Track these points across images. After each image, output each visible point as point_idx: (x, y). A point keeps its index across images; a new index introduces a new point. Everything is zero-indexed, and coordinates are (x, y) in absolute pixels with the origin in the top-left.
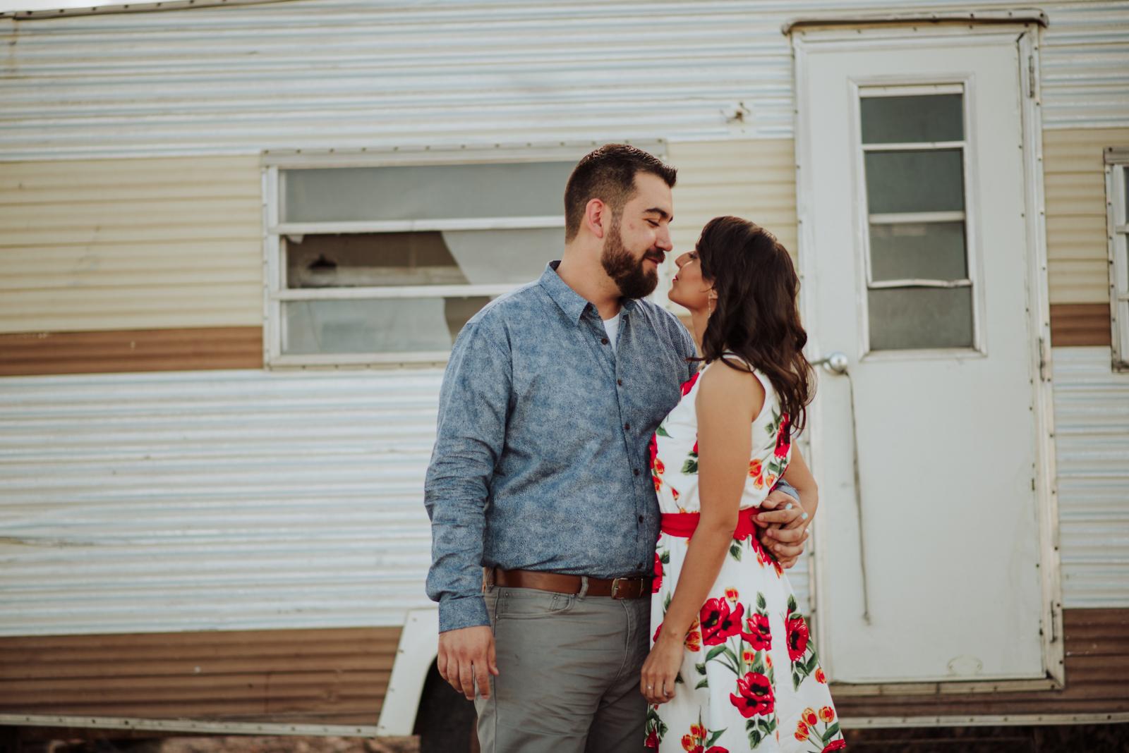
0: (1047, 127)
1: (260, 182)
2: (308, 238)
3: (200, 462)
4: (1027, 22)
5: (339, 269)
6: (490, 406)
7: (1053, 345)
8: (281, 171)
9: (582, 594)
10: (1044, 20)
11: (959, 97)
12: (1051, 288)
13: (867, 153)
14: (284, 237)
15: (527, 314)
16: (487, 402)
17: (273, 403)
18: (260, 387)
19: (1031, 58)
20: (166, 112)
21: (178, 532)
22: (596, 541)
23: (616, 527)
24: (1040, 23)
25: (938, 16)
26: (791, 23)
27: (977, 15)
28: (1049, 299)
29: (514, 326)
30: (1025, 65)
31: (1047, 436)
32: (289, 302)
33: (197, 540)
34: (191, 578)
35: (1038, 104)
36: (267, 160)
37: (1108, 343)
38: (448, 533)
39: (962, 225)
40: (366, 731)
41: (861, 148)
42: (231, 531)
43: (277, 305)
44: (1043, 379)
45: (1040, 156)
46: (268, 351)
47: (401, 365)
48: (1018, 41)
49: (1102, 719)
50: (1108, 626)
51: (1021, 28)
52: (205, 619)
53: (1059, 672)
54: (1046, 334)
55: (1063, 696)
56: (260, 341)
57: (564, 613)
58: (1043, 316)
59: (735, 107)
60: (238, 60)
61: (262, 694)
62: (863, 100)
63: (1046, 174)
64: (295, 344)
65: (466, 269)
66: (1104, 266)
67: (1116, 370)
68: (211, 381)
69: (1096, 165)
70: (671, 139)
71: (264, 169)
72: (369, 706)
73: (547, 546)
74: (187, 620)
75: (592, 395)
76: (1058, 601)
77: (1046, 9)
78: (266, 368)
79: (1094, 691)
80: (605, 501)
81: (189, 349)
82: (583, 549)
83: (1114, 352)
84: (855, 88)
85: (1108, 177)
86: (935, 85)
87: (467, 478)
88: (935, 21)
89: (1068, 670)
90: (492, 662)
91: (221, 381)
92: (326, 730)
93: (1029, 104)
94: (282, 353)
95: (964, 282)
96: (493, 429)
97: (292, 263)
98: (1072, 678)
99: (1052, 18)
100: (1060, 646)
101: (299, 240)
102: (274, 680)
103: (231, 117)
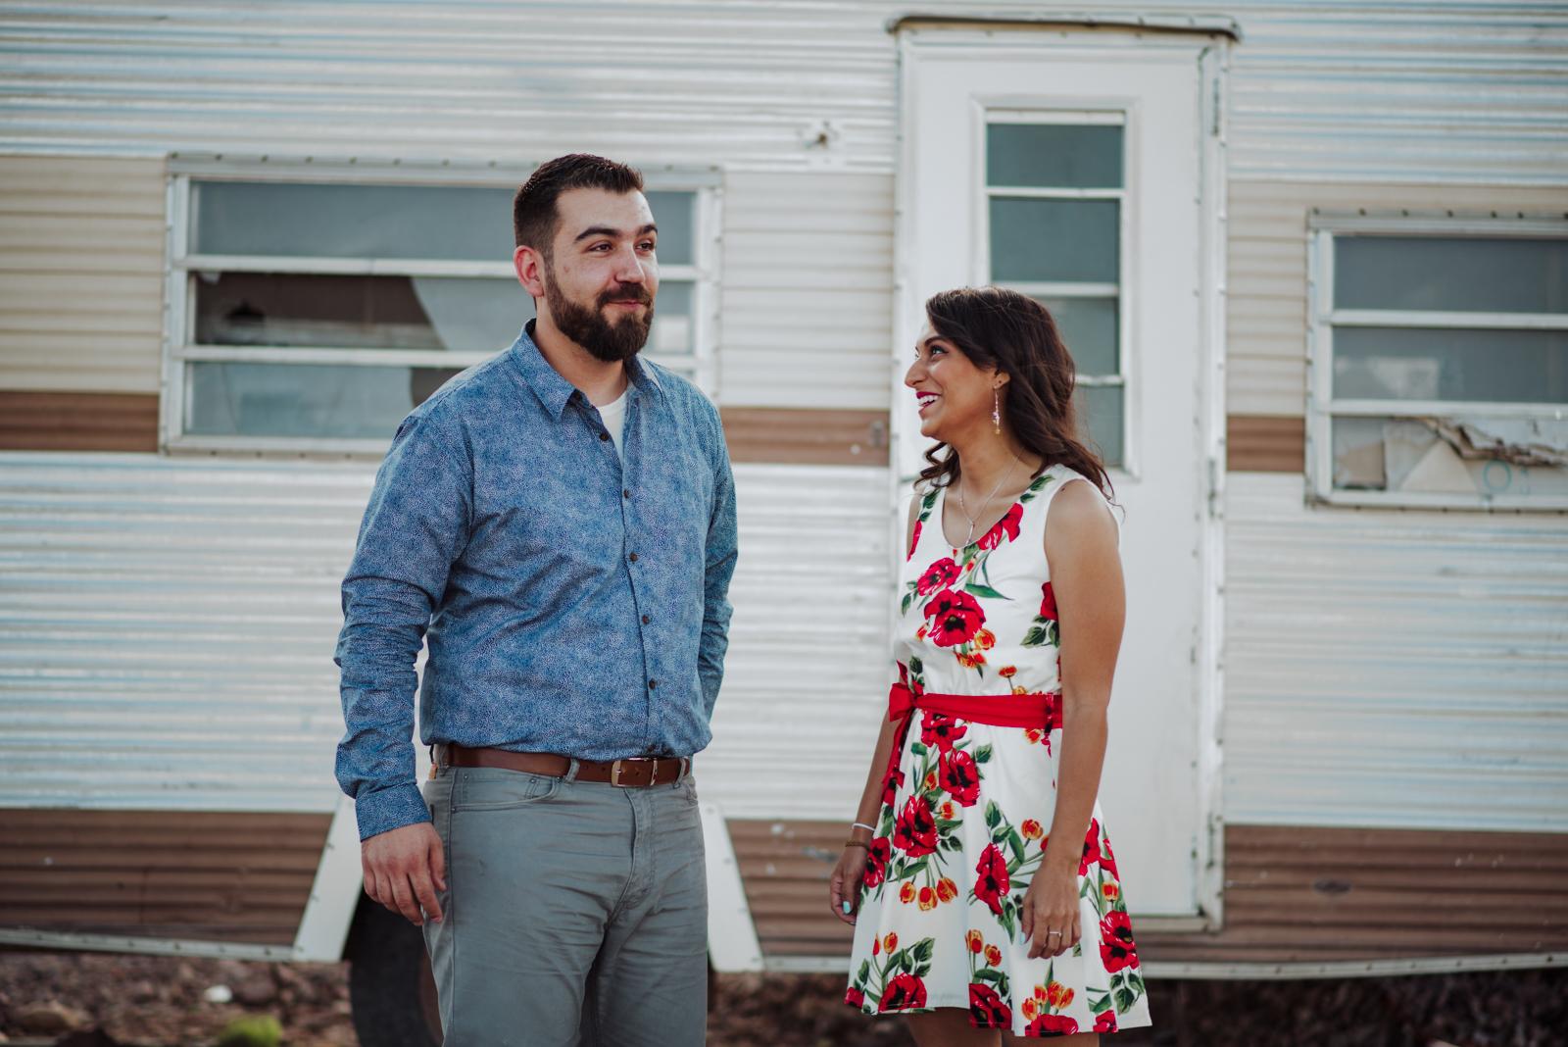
0: (1234, 176)
1: (163, 196)
2: (227, 276)
3: (64, 577)
4: (1213, 33)
5: (268, 322)
6: (433, 535)
7: (1231, 467)
8: (194, 183)
9: (570, 776)
10: (1236, 32)
11: (1118, 130)
12: (1229, 393)
13: (994, 199)
14: (195, 275)
15: (495, 404)
16: (429, 531)
17: (168, 500)
18: (153, 477)
19: (1216, 82)
20: (38, 93)
21: (30, 672)
22: (589, 713)
23: (617, 695)
24: (1230, 36)
25: (1096, 18)
26: (898, 16)
27: (1149, 21)
28: (1227, 404)
29: (477, 423)
30: (1209, 90)
31: (1213, 591)
32: (197, 364)
33: (55, 684)
34: (45, 735)
35: (1223, 145)
36: (174, 167)
37: (1300, 469)
38: (362, 700)
39: (1114, 303)
40: (278, 953)
41: (984, 191)
42: (102, 673)
43: (180, 367)
44: (1212, 513)
45: (1222, 214)
46: (165, 428)
47: (348, 456)
48: (1200, 58)
49: (1268, 972)
50: (1284, 849)
51: (1205, 41)
52: (61, 793)
53: (1215, 909)
54: (1219, 454)
55: (1219, 940)
56: (154, 414)
57: (546, 801)
58: (1217, 430)
59: (816, 128)
60: (141, 27)
61: (136, 897)
62: (992, 128)
63: (1230, 239)
64: (203, 420)
65: (442, 330)
66: (1299, 367)
67: (1309, 507)
68: (84, 467)
69: (1295, 231)
70: (729, 166)
71: (170, 179)
72: (284, 919)
73: (520, 719)
74: (37, 792)
75: (588, 517)
76: (1217, 813)
77: (1238, 17)
78: (162, 451)
79: (1260, 935)
80: (601, 658)
81: (56, 421)
82: (571, 724)
83: (1308, 482)
84: (980, 110)
85: (1311, 248)
86: (1088, 111)
87: (391, 627)
88: (1091, 26)
89: (1228, 906)
90: (439, 872)
91: (98, 467)
92: (222, 950)
93: (1212, 143)
94: (185, 432)
95: (1113, 380)
96: (433, 567)
97: (203, 310)
98: (1234, 916)
99: (1246, 30)
100: (1218, 874)
101: (214, 278)
102: (154, 879)
103: (127, 104)
